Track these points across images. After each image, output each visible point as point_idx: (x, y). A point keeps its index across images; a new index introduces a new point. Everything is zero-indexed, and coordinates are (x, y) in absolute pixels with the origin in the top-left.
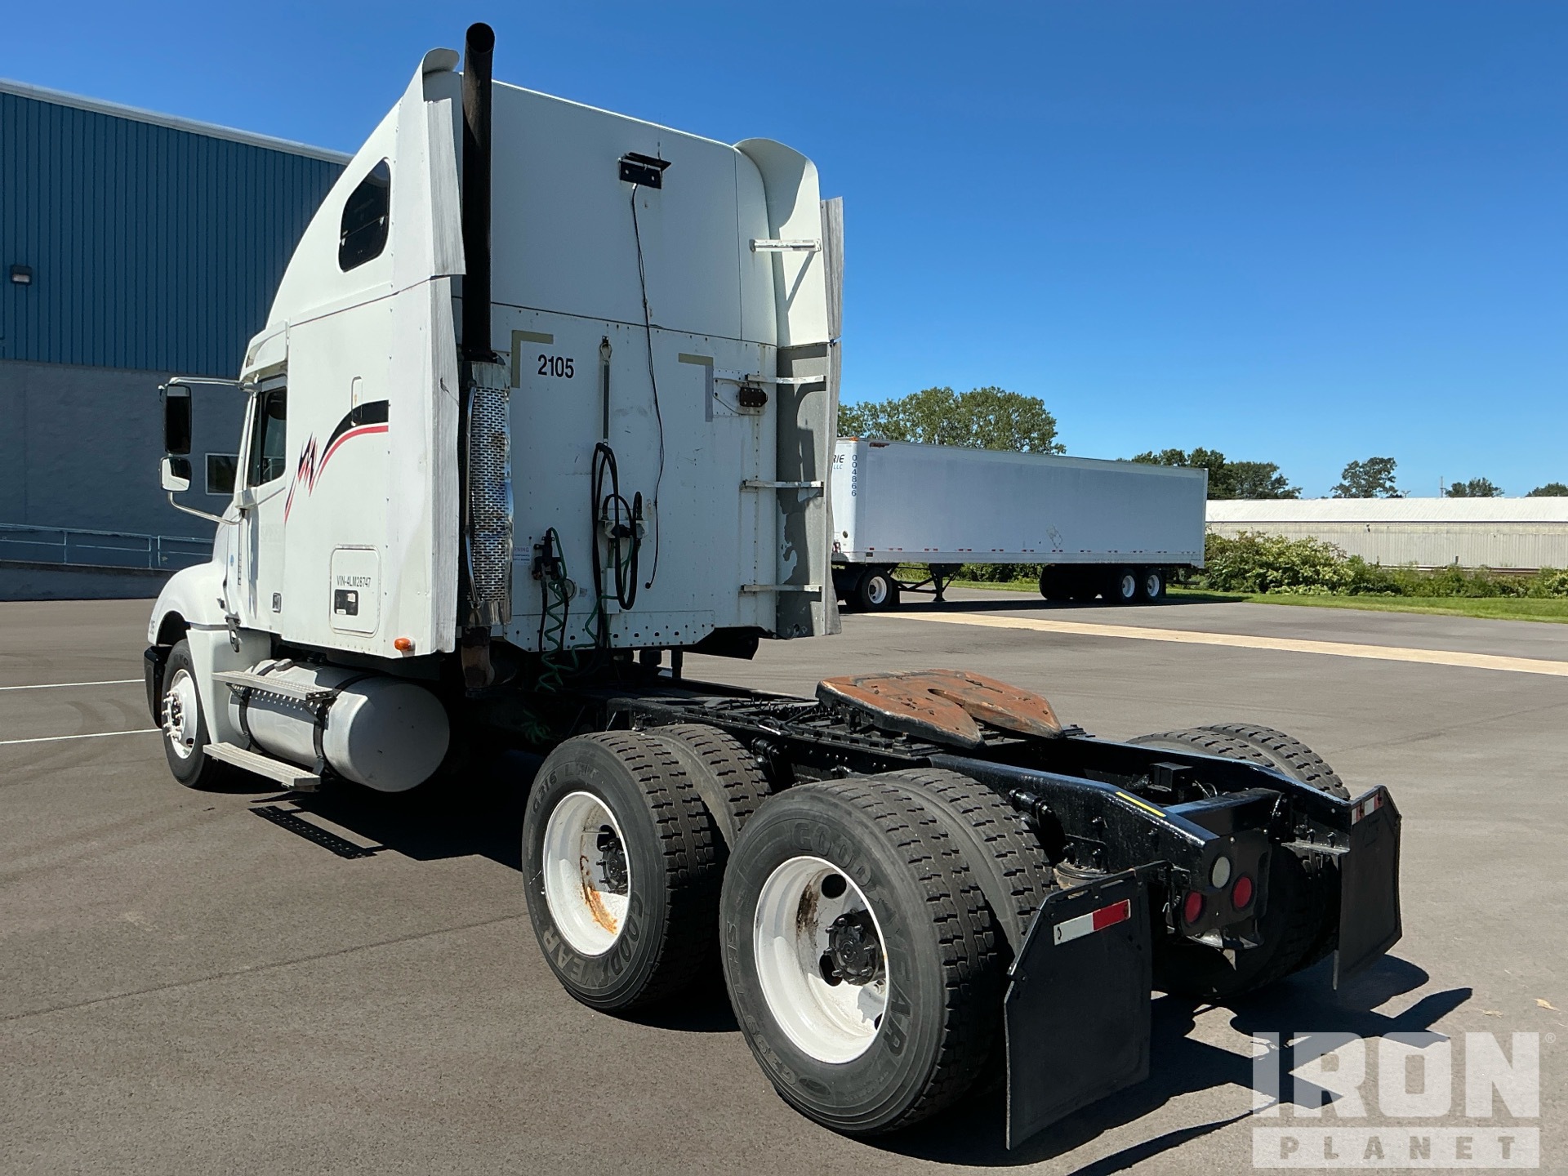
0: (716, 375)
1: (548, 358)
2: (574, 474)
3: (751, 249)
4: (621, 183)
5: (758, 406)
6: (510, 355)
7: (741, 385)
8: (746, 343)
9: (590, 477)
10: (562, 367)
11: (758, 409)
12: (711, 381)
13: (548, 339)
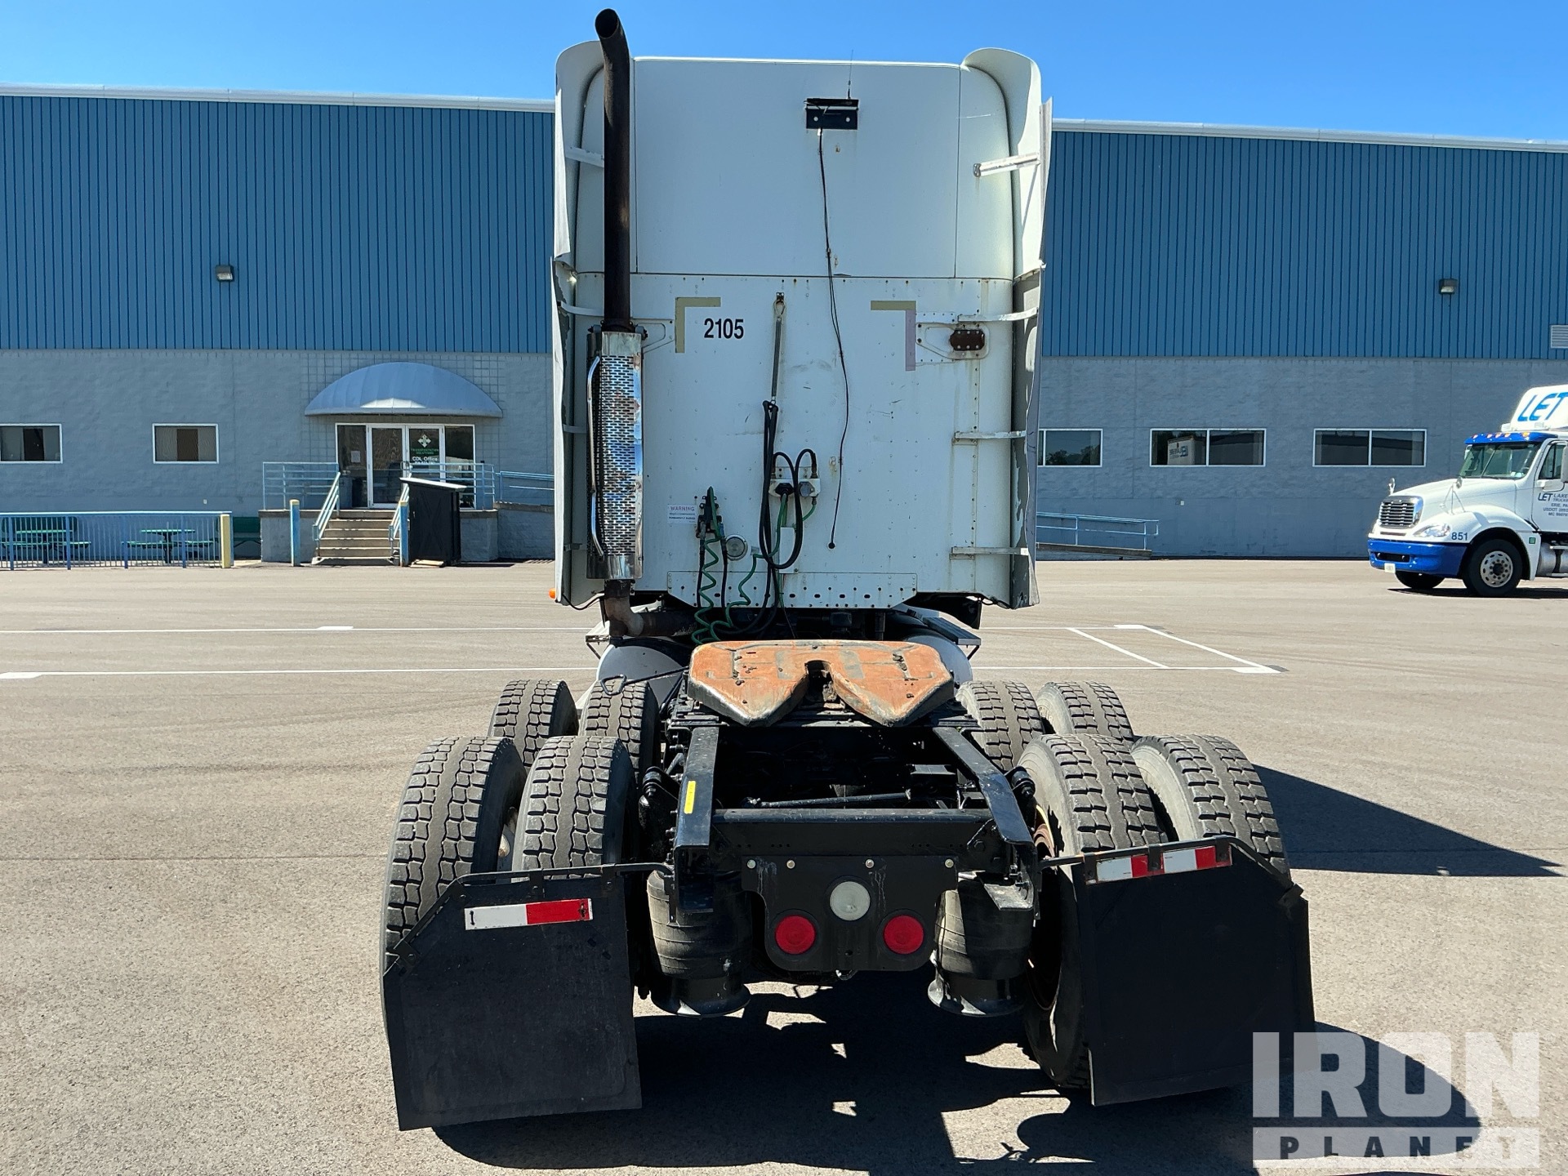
0: (919, 319)
1: (715, 320)
2: (745, 434)
3: (975, 175)
4: (807, 132)
5: (975, 349)
6: (673, 322)
7: (955, 328)
8: (961, 280)
9: (763, 435)
10: (731, 328)
11: (976, 352)
12: (912, 326)
13: (715, 302)
